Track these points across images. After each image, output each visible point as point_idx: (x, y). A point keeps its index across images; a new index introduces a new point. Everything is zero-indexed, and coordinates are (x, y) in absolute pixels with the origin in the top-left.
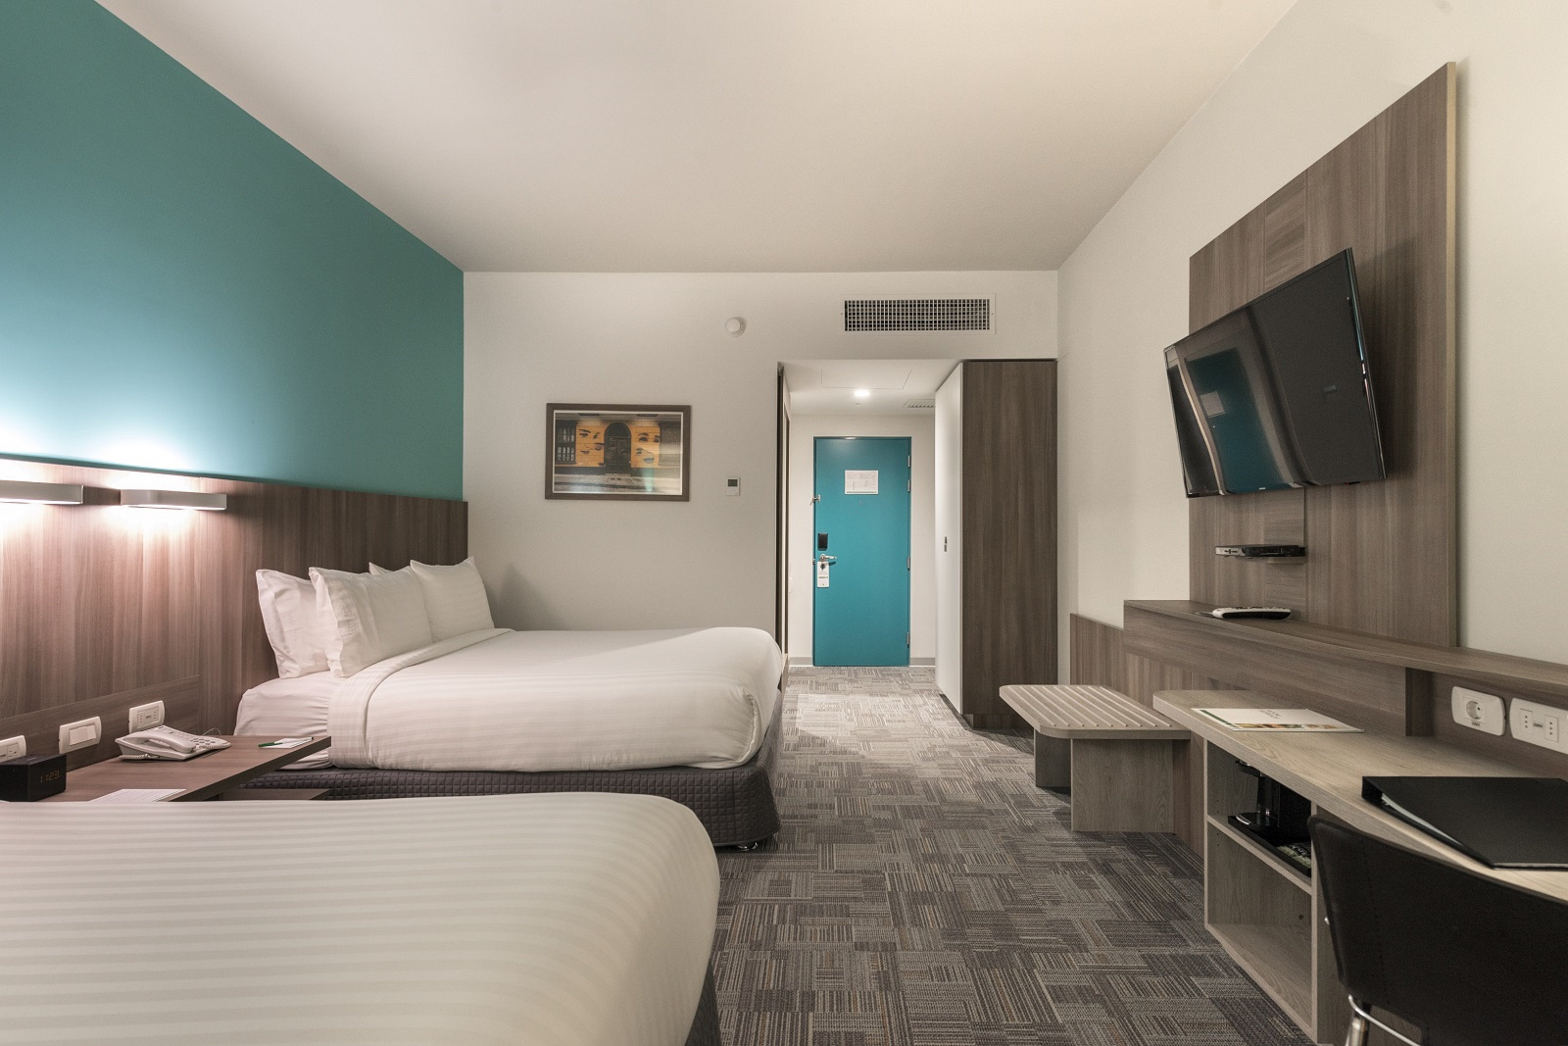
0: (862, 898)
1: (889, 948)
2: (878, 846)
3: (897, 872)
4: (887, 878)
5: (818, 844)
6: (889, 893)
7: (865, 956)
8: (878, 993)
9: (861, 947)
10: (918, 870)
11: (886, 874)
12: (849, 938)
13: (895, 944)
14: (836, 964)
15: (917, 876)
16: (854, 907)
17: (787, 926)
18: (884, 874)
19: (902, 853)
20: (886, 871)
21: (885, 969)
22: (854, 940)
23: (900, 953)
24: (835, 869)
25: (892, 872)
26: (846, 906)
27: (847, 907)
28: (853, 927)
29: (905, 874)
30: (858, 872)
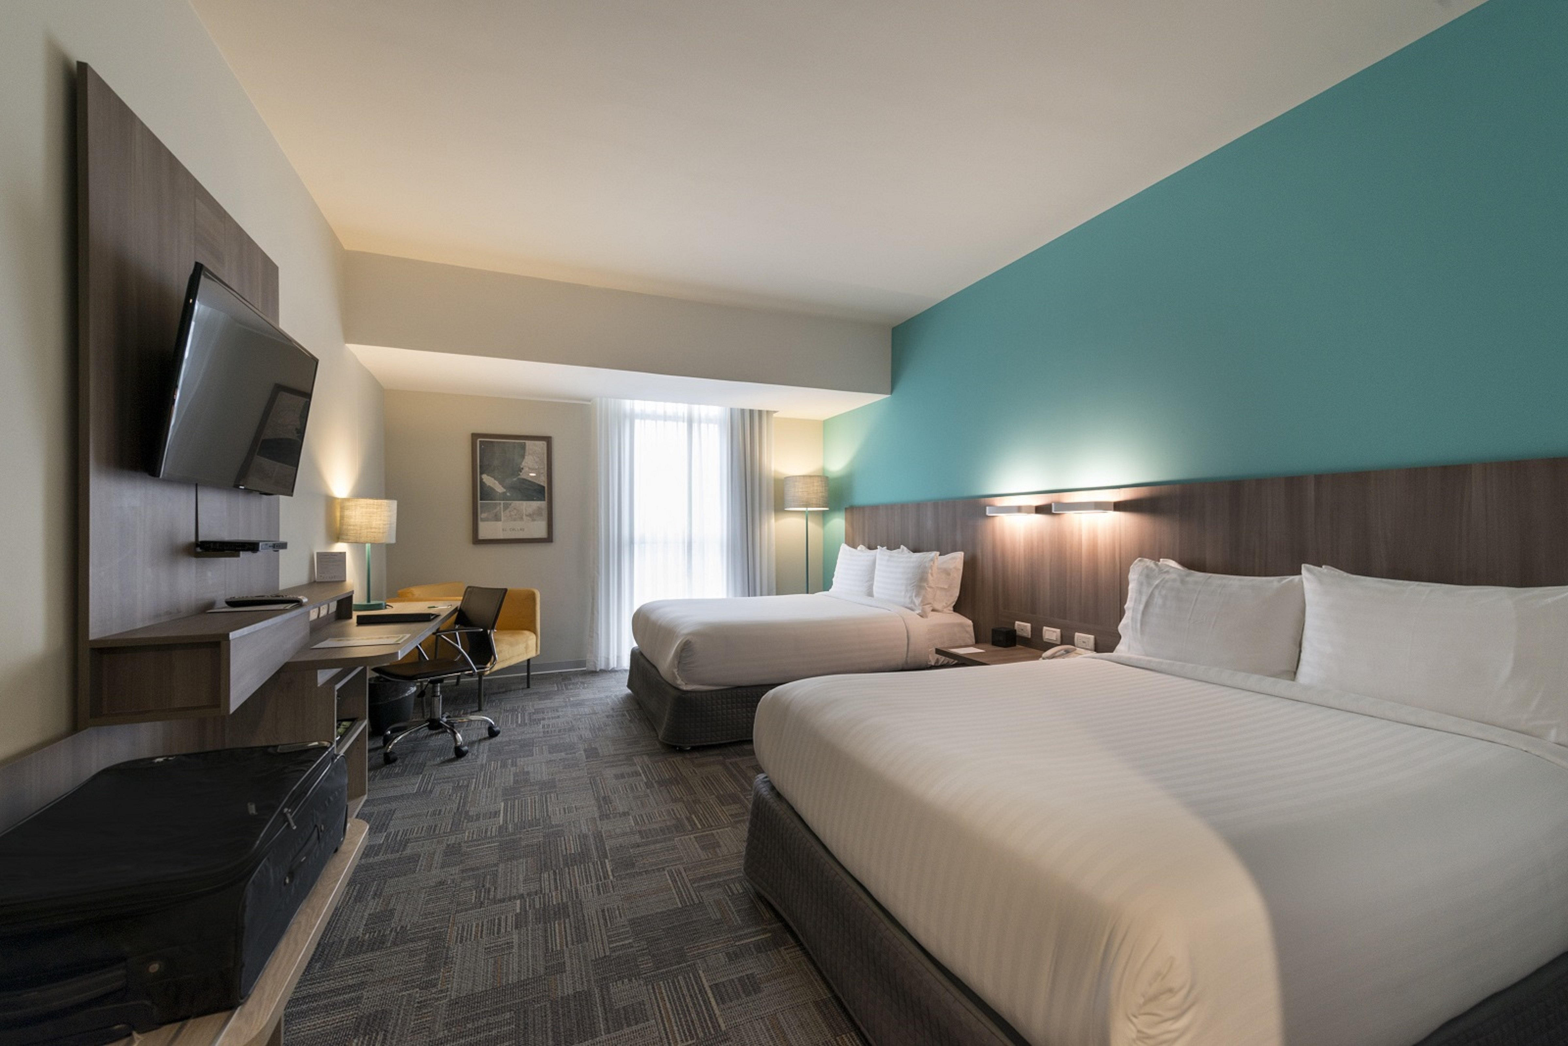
0: (632, 848)
1: (604, 816)
2: (625, 915)
3: (600, 883)
4: (610, 873)
5: (700, 902)
6: (607, 857)
7: (621, 810)
8: (610, 794)
9: (625, 814)
10: (576, 891)
11: (611, 877)
12: (635, 818)
13: (600, 820)
14: (639, 803)
15: (578, 882)
16: (637, 838)
17: (683, 816)
18: (614, 877)
19: (594, 912)
20: (612, 882)
21: (607, 806)
22: (631, 817)
23: (597, 815)
24: (666, 872)
25: (605, 881)
26: (644, 839)
27: (642, 838)
28: (634, 825)
29: (592, 882)
30: (640, 874)
